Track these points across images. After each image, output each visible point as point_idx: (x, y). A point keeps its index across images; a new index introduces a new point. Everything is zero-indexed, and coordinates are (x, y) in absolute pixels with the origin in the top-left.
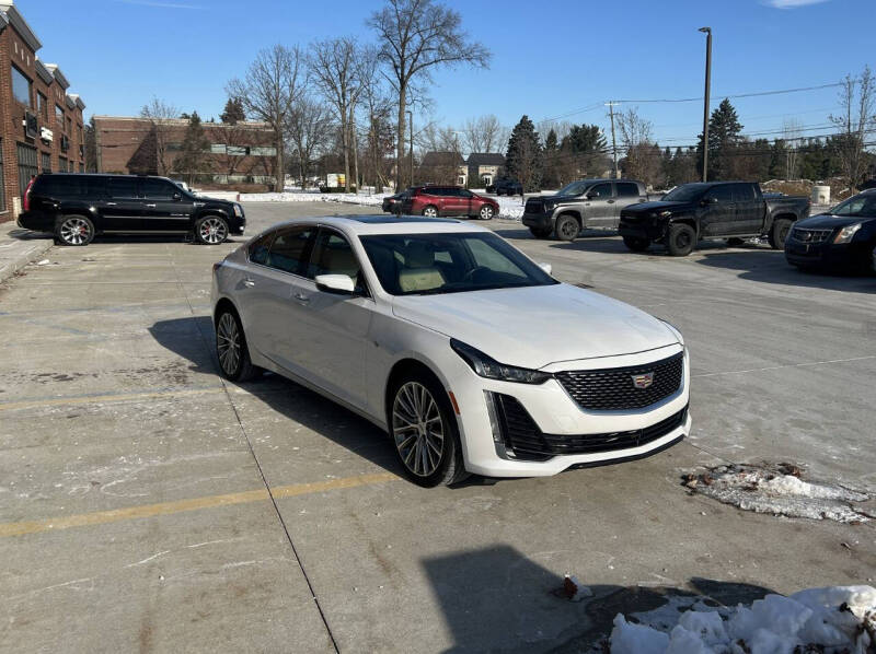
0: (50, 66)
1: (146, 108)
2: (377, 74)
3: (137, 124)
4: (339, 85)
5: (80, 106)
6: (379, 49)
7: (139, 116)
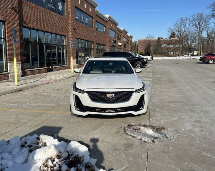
0: (122, 29)
1: (147, 36)
2: (210, 22)
3: (145, 40)
4: (198, 26)
5: (131, 37)
6: (211, 14)
7: (146, 39)
